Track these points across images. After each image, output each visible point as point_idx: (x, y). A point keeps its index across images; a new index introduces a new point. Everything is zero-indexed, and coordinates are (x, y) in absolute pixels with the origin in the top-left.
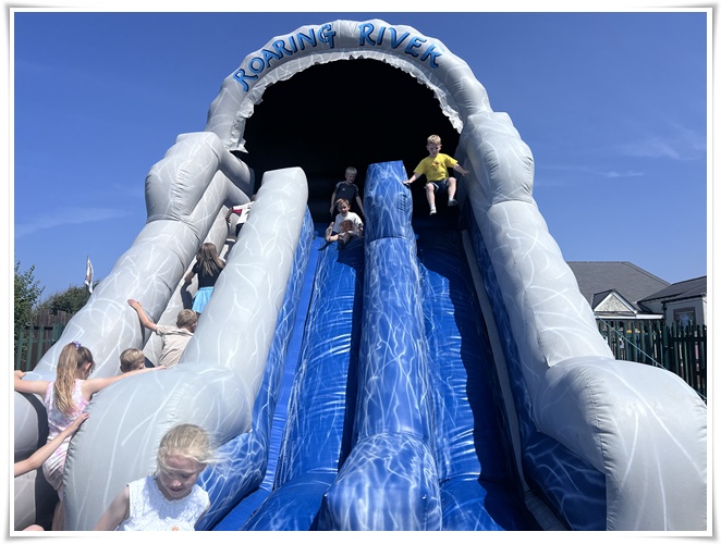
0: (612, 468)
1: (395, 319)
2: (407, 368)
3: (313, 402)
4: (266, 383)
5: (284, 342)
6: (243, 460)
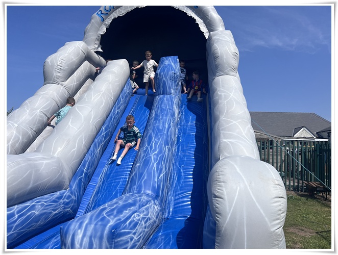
0: (219, 219)
1: (157, 135)
2: (155, 160)
3: (111, 176)
4: (84, 166)
5: (100, 146)
6: (55, 204)
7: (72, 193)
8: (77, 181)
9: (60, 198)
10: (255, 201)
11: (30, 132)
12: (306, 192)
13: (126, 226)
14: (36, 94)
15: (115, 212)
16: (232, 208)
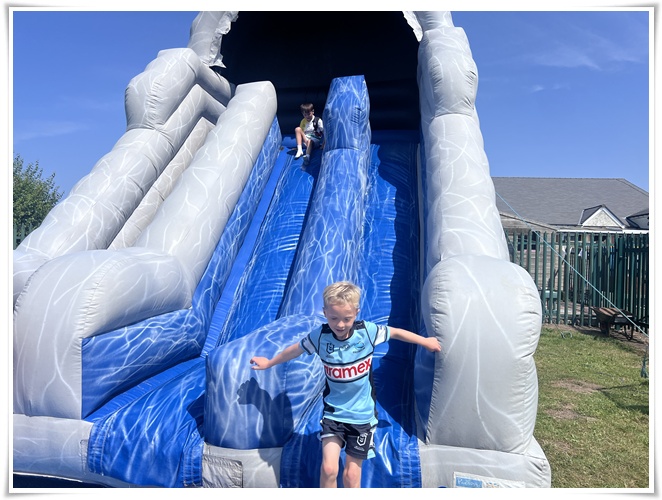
1: (331, 222)
2: (331, 263)
3: (255, 290)
4: (212, 271)
5: (235, 239)
6: (176, 330)
7: (196, 314)
8: (203, 296)
9: (181, 321)
10: (494, 316)
11: (115, 214)
12: (594, 326)
14: (116, 146)
16: (460, 327)
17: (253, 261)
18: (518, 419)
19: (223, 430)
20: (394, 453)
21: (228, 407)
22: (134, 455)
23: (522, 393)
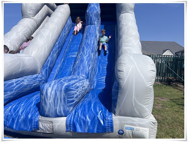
0: (121, 81)
1: (87, 47)
2: (87, 60)
3: (63, 69)
4: (48, 63)
5: (56, 53)
6: (34, 80)
7: (42, 76)
8: (45, 70)
9: (37, 78)
10: (140, 72)
11: (17, 45)
12: (166, 82)
13: (73, 87)
14: (18, 23)
15: (67, 81)
16: (128, 76)
17: (63, 60)
18: (147, 107)
19: (46, 112)
20: (104, 119)
21: (47, 104)
22: (16, 120)
23: (149, 98)
